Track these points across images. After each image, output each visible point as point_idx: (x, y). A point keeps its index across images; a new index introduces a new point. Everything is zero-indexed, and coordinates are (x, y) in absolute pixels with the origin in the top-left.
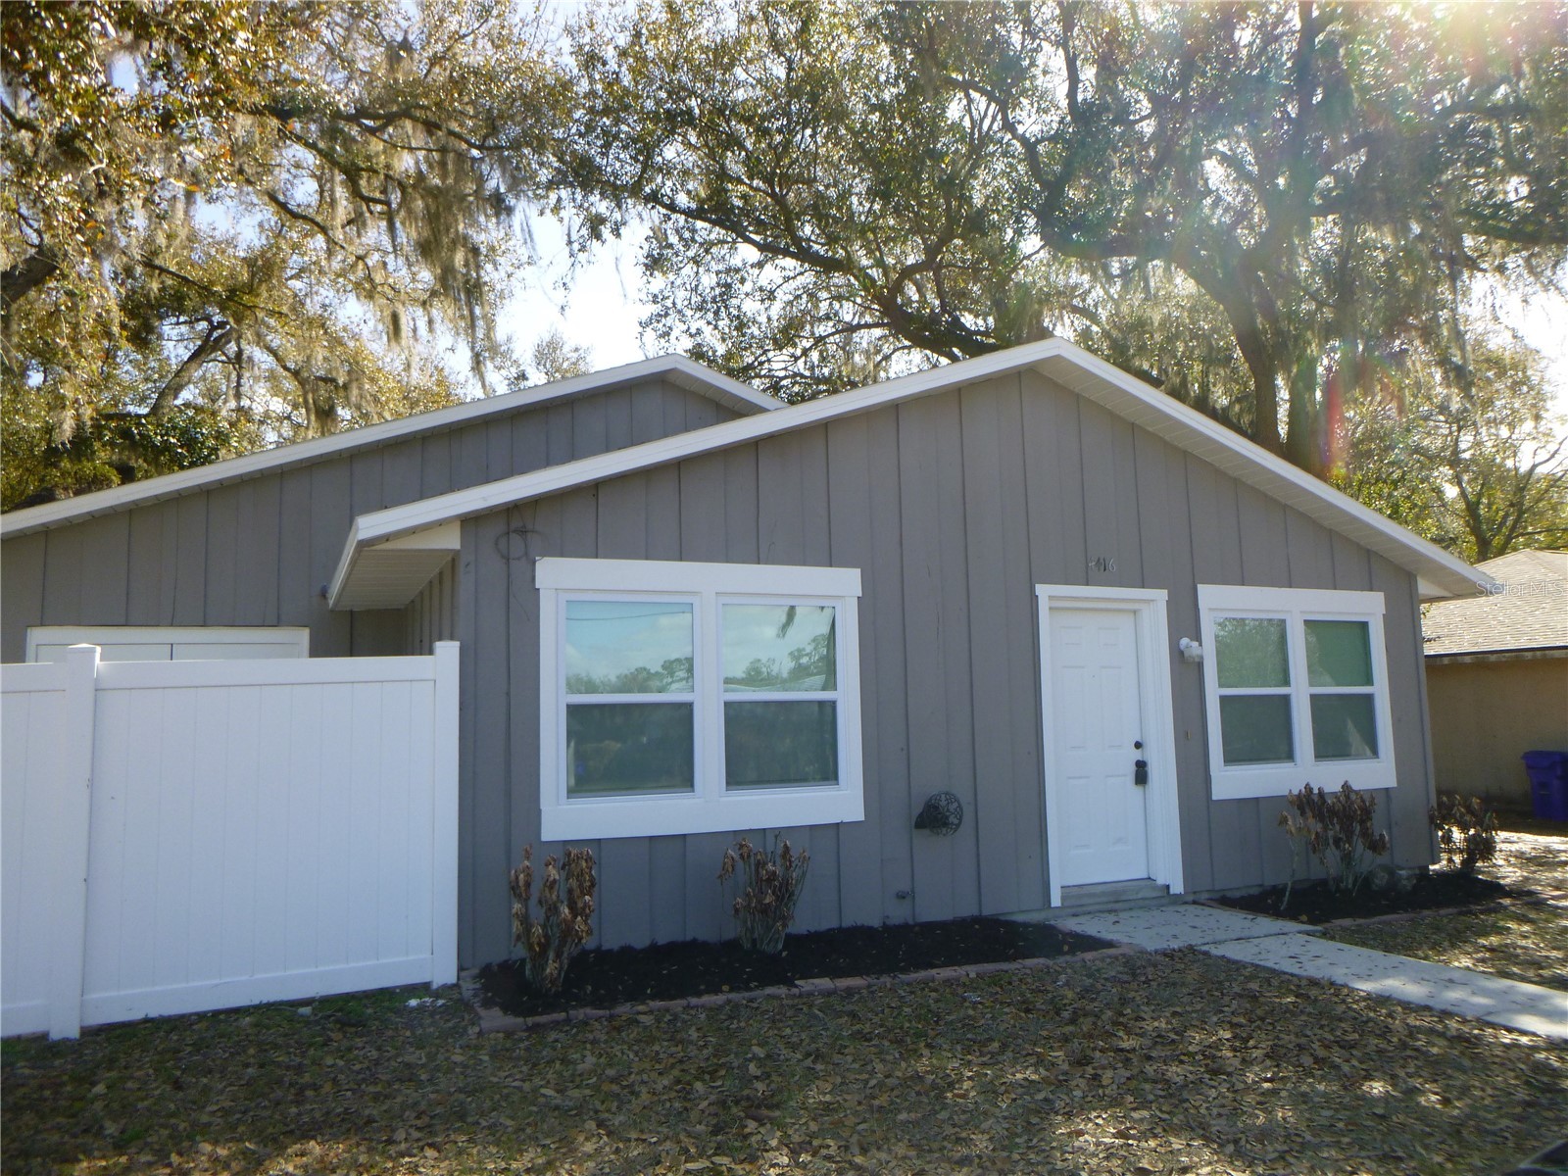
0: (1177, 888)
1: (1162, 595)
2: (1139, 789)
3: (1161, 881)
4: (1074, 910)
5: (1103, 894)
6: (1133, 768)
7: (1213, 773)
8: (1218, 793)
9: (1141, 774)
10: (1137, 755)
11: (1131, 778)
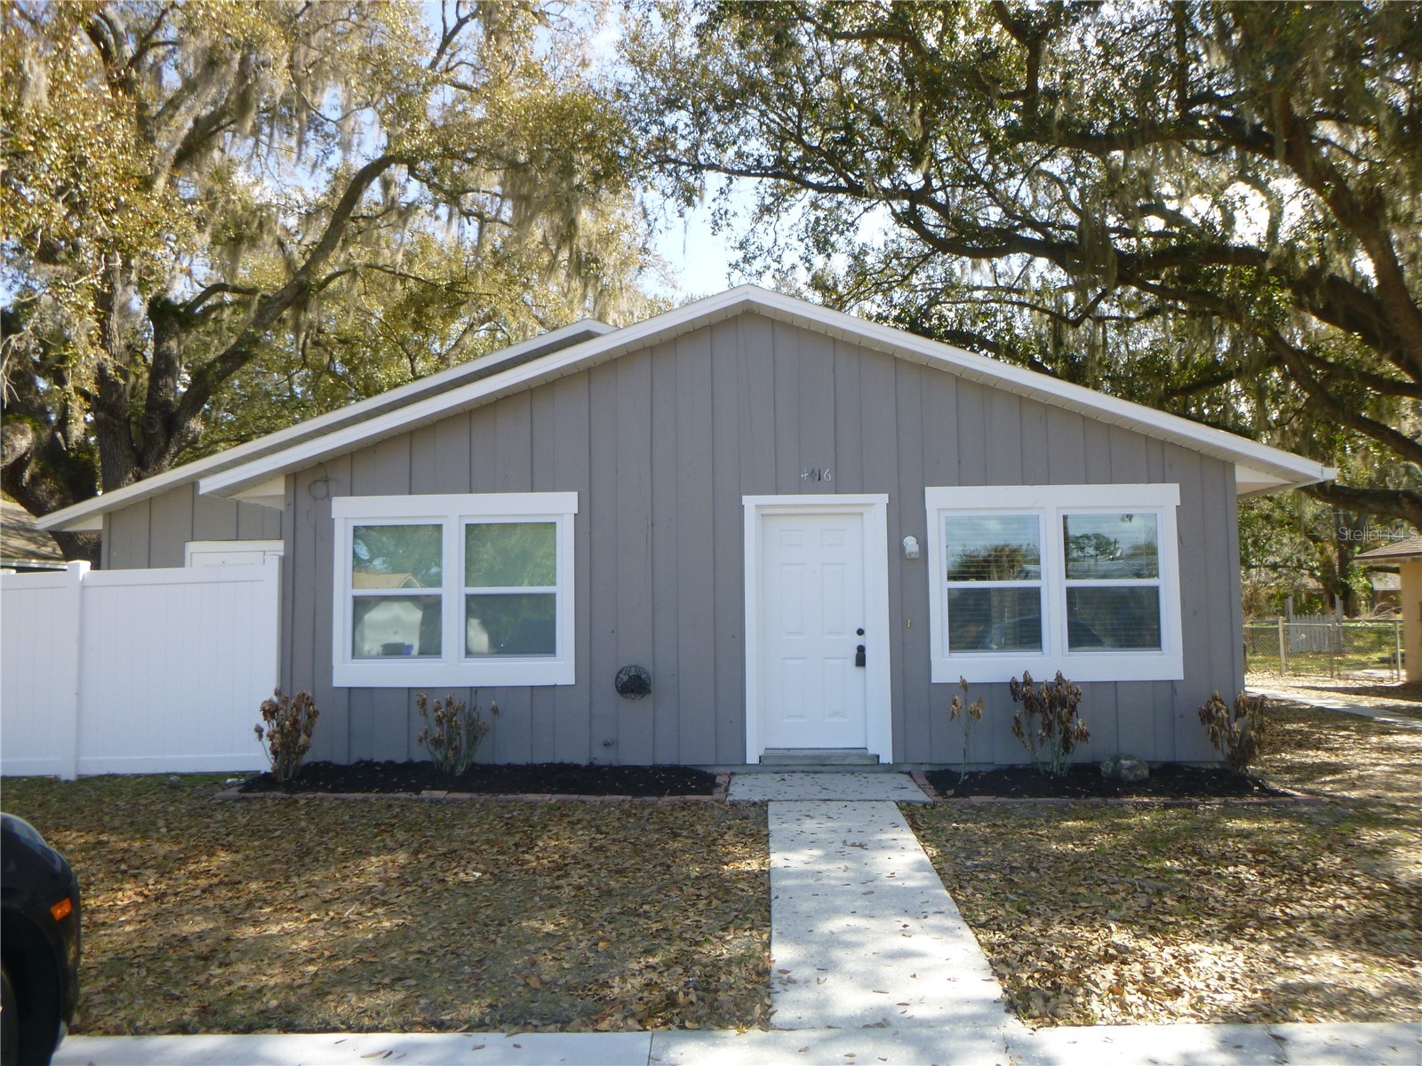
0: (887, 757)
1: (883, 498)
2: (860, 670)
3: (872, 751)
4: (777, 769)
5: (806, 757)
6: (856, 652)
7: (933, 659)
8: (938, 676)
9: (861, 660)
10: (859, 640)
11: (853, 660)
